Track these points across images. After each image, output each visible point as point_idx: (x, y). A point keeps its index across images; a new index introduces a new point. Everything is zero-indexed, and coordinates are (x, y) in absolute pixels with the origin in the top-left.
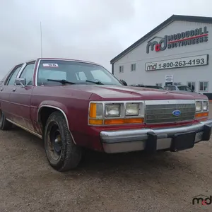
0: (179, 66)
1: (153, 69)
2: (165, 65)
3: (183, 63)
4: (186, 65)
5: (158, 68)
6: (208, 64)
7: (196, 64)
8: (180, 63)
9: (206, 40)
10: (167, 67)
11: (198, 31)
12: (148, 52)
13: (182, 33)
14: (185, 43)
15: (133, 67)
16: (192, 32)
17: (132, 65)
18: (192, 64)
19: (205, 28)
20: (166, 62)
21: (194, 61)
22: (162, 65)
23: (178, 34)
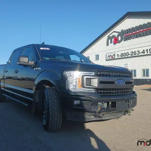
0: (134, 55)
2: (122, 54)
3: (137, 53)
4: (140, 54)
5: (116, 57)
7: (149, 53)
8: (135, 53)
10: (124, 56)
12: (108, 45)
14: (138, 35)
15: (97, 57)
17: (96, 55)
18: (146, 53)
20: (123, 52)
21: (147, 50)
22: (120, 55)
23: (133, 28)
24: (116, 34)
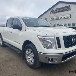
0: (61, 18)
1: (53, 20)
2: (57, 18)
4: (64, 18)
5: (54, 19)
6: (71, 17)
9: (70, 10)
10: (58, 19)
11: (67, 7)
12: (51, 14)
13: (62, 7)
14: (63, 11)
15: (46, 19)
16: (65, 7)
17: (46, 18)
18: (66, 18)
19: (70, 6)
20: (57, 17)
21: (66, 17)
22: (56, 18)
23: (61, 8)
24: (54, 10)
